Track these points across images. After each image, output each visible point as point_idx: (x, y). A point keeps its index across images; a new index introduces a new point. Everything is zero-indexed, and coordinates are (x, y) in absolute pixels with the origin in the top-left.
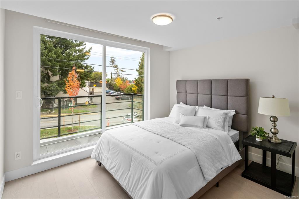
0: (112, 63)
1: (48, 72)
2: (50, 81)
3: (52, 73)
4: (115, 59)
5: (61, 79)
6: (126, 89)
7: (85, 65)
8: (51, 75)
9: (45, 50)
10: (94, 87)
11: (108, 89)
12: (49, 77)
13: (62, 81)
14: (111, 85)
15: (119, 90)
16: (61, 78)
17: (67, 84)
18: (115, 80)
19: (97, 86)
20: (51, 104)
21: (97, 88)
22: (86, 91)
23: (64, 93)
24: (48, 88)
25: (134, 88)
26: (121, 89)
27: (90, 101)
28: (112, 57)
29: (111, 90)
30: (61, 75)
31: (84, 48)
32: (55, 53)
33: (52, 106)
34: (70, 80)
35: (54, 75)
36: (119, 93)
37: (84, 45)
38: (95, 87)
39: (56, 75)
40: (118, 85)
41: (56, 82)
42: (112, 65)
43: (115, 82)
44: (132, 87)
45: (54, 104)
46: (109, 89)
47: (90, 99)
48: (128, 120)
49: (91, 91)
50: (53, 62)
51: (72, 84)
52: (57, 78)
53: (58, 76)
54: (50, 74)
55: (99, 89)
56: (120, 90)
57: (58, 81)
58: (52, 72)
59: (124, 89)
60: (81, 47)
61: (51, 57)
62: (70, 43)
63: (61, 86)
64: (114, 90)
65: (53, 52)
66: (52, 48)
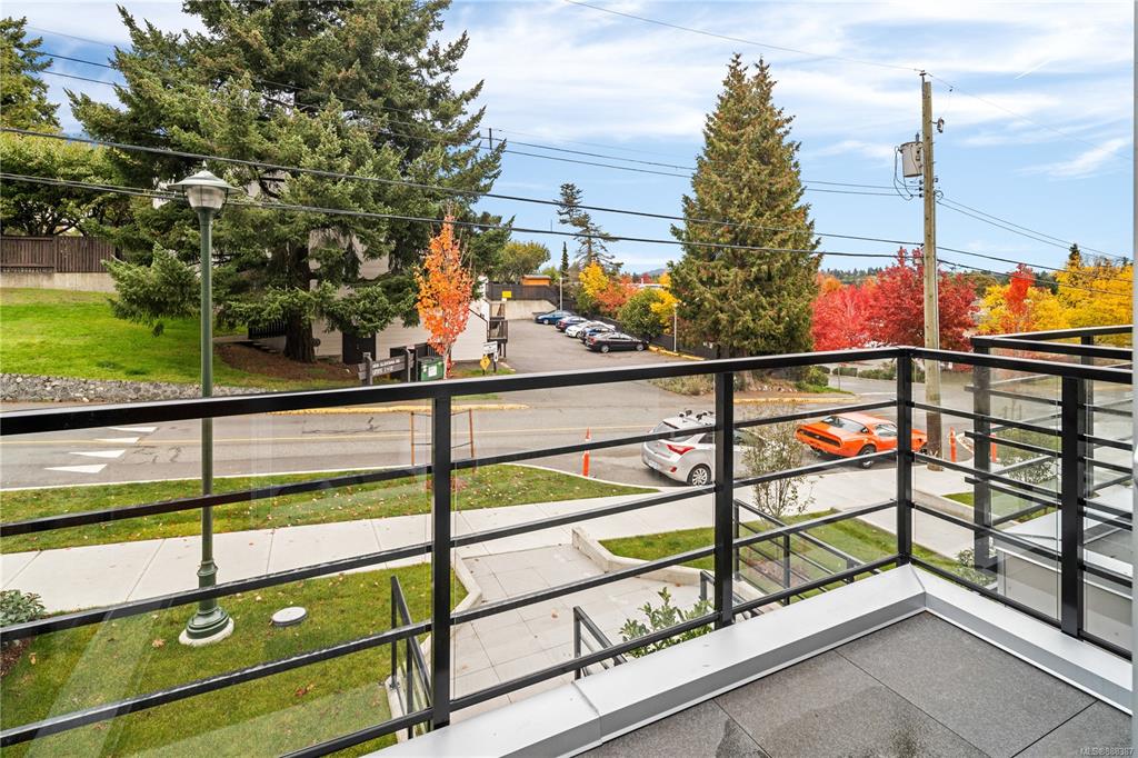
0: (566, 210)
1: (351, 245)
2: (360, 277)
3: (365, 248)
4: (578, 192)
5: (395, 271)
6: (627, 307)
7: (479, 215)
8: (360, 256)
9: (342, 155)
10: (504, 300)
11: (553, 307)
12: (355, 261)
13: (401, 278)
14: (565, 294)
15: (593, 312)
16: (396, 265)
17: (422, 286)
18: (581, 275)
19: (514, 298)
20: (362, 367)
21: (515, 303)
22: (481, 316)
23: (405, 325)
24: (352, 303)
25: (658, 305)
26: (602, 309)
27: (496, 354)
28: (568, 186)
29: (565, 313)
30: (396, 257)
31: (476, 149)
32: (378, 169)
33: (368, 370)
34: (433, 268)
35: (373, 254)
36: (598, 322)
37: (474, 138)
38: (508, 299)
39: (380, 254)
40: (590, 292)
41: (378, 279)
42: (566, 217)
43: (579, 280)
44: (649, 300)
45: (375, 366)
46: (559, 308)
47: (496, 346)
48: (670, 447)
49: (495, 315)
50: (371, 203)
51: (441, 286)
52: (380, 266)
53: (385, 259)
54: (360, 248)
55: (523, 309)
56: (599, 313)
57: (385, 276)
58: (365, 243)
59: (616, 309)
60: (464, 148)
61: (363, 184)
62: (426, 130)
63: (396, 296)
64: (577, 312)
65: (369, 164)
66: (366, 148)
